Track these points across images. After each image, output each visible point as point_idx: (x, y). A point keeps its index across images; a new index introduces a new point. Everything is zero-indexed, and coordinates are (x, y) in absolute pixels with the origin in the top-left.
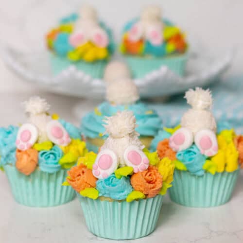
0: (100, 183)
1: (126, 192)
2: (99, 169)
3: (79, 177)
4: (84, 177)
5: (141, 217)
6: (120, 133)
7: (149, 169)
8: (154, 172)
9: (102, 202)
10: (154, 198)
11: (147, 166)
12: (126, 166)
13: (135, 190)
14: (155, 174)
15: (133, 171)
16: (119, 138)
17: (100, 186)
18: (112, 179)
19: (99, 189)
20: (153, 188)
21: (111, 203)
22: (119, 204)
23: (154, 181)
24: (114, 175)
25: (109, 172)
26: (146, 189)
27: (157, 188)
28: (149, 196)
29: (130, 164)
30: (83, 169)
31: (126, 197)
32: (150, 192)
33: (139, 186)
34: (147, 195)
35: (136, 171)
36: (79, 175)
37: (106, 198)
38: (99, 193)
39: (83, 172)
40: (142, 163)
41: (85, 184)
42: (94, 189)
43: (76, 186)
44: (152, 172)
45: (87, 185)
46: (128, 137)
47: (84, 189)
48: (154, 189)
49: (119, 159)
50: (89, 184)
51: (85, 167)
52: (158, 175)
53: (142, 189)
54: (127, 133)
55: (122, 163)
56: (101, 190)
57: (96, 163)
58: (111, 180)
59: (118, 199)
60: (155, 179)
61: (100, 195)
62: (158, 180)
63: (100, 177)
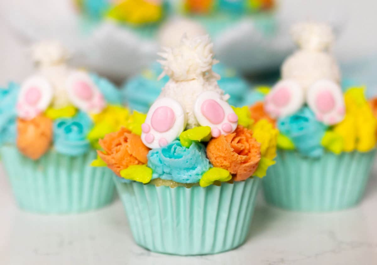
0: (155, 155)
1: (199, 169)
2: (153, 132)
3: (119, 147)
4: (127, 146)
5: (224, 215)
6: (188, 72)
7: (238, 132)
8: (246, 136)
9: (159, 189)
10: (246, 181)
11: (234, 127)
12: (199, 125)
13: (214, 166)
14: (247, 141)
15: (210, 134)
16: (187, 80)
17: (154, 159)
18: (175, 149)
19: (153, 164)
20: (245, 162)
21: (173, 190)
22: (188, 190)
23: (246, 151)
24: (177, 141)
25: (169, 137)
26: (233, 165)
27: (252, 162)
28: (238, 178)
29: (204, 123)
30: (126, 134)
31: (200, 177)
32: (241, 170)
33: (222, 159)
34: (234, 176)
35: (215, 134)
36: (120, 144)
37: (164, 181)
38: (154, 172)
39: (126, 140)
40: (226, 121)
41: (129, 158)
42: (144, 166)
43: (113, 161)
44: (243, 137)
45: (132, 160)
46: (201, 79)
47: (127, 166)
48: (247, 164)
49: (186, 114)
50: (136, 159)
51: (129, 132)
52: (252, 142)
53: (226, 163)
54: (199, 71)
55: (191, 121)
56: (156, 166)
57: (148, 122)
58: (173, 150)
59: (185, 182)
60: (248, 147)
61: (155, 176)
62: (253, 151)
63: (155, 145)
